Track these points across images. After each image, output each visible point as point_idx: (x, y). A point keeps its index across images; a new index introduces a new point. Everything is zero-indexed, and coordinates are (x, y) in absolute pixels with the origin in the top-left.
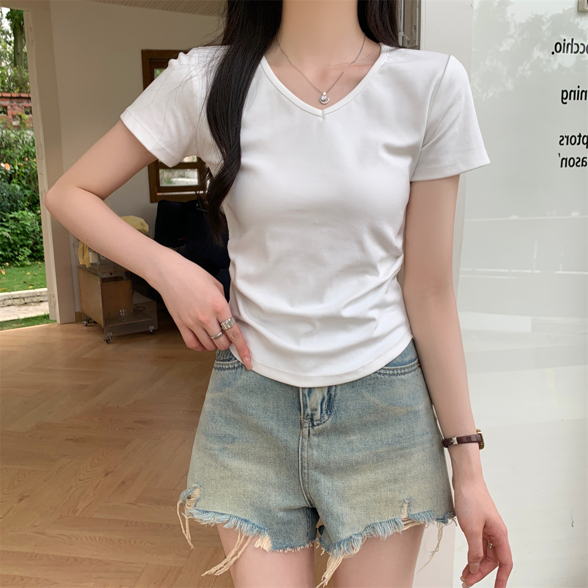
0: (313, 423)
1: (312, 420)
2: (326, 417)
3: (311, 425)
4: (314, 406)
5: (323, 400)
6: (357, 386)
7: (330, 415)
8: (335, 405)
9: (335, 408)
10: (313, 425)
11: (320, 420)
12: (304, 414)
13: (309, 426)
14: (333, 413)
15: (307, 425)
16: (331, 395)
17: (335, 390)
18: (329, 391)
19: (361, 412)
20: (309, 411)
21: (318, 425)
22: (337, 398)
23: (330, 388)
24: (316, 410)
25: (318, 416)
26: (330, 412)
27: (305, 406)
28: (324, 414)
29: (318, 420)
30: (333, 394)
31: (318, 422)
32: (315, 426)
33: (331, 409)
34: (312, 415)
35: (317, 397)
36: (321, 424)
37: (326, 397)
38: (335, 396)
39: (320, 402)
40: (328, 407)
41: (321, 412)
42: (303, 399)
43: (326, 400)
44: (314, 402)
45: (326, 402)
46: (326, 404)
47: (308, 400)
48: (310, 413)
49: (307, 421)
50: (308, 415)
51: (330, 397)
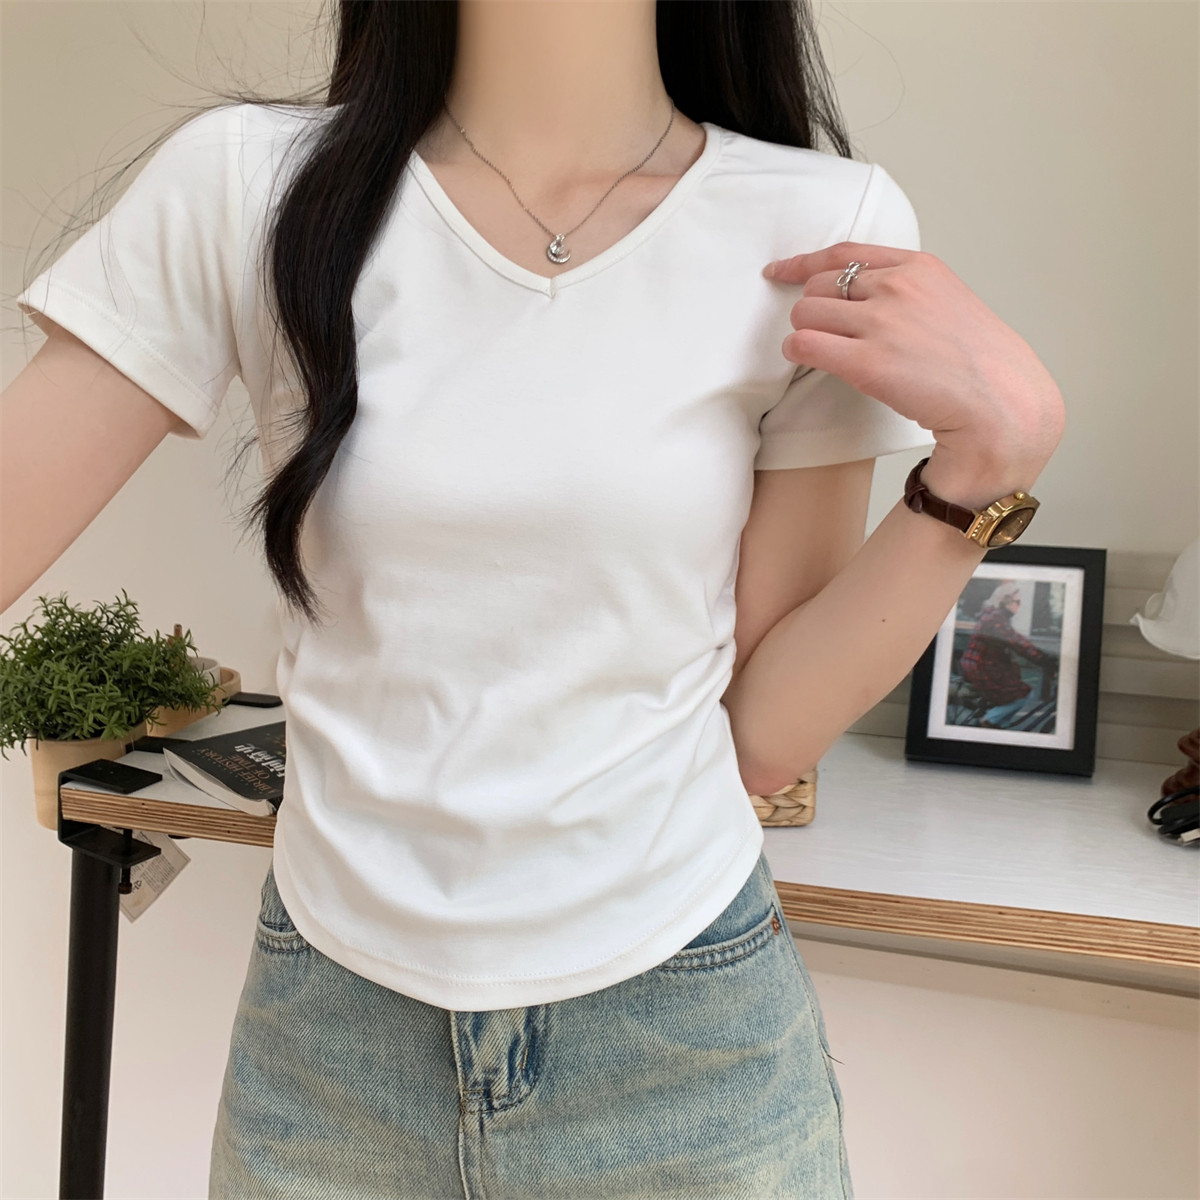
0: (490, 1103)
1: (488, 1094)
2: (524, 1088)
3: (484, 1107)
4: (491, 1061)
5: (516, 1042)
6: (603, 1002)
7: (535, 1081)
8: (549, 1055)
9: (549, 1064)
10: (491, 1108)
11: (509, 1096)
12: (466, 1080)
13: (481, 1110)
14: (543, 1077)
15: (476, 1107)
16: (535, 1030)
17: (547, 1017)
18: (529, 1021)
19: (617, 1070)
20: (478, 1074)
21: (504, 1107)
22: (551, 1038)
23: (532, 1011)
24: (496, 1071)
25: (501, 1086)
26: (535, 1073)
27: (468, 1063)
28: (519, 1081)
29: (504, 1096)
30: (541, 1028)
31: (505, 1101)
32: (496, 1110)
33: (538, 1066)
34: (488, 1083)
35: (499, 1038)
36: (512, 1105)
37: (523, 1037)
38: (546, 1033)
39: (506, 1050)
40: (528, 1061)
41: (511, 1076)
42: (460, 1044)
43: (523, 1043)
44: (490, 1052)
45: (524, 1049)
46: (523, 1053)
47: (473, 1046)
48: (480, 1077)
49: (475, 1097)
50: (475, 1083)
51: (532, 1036)
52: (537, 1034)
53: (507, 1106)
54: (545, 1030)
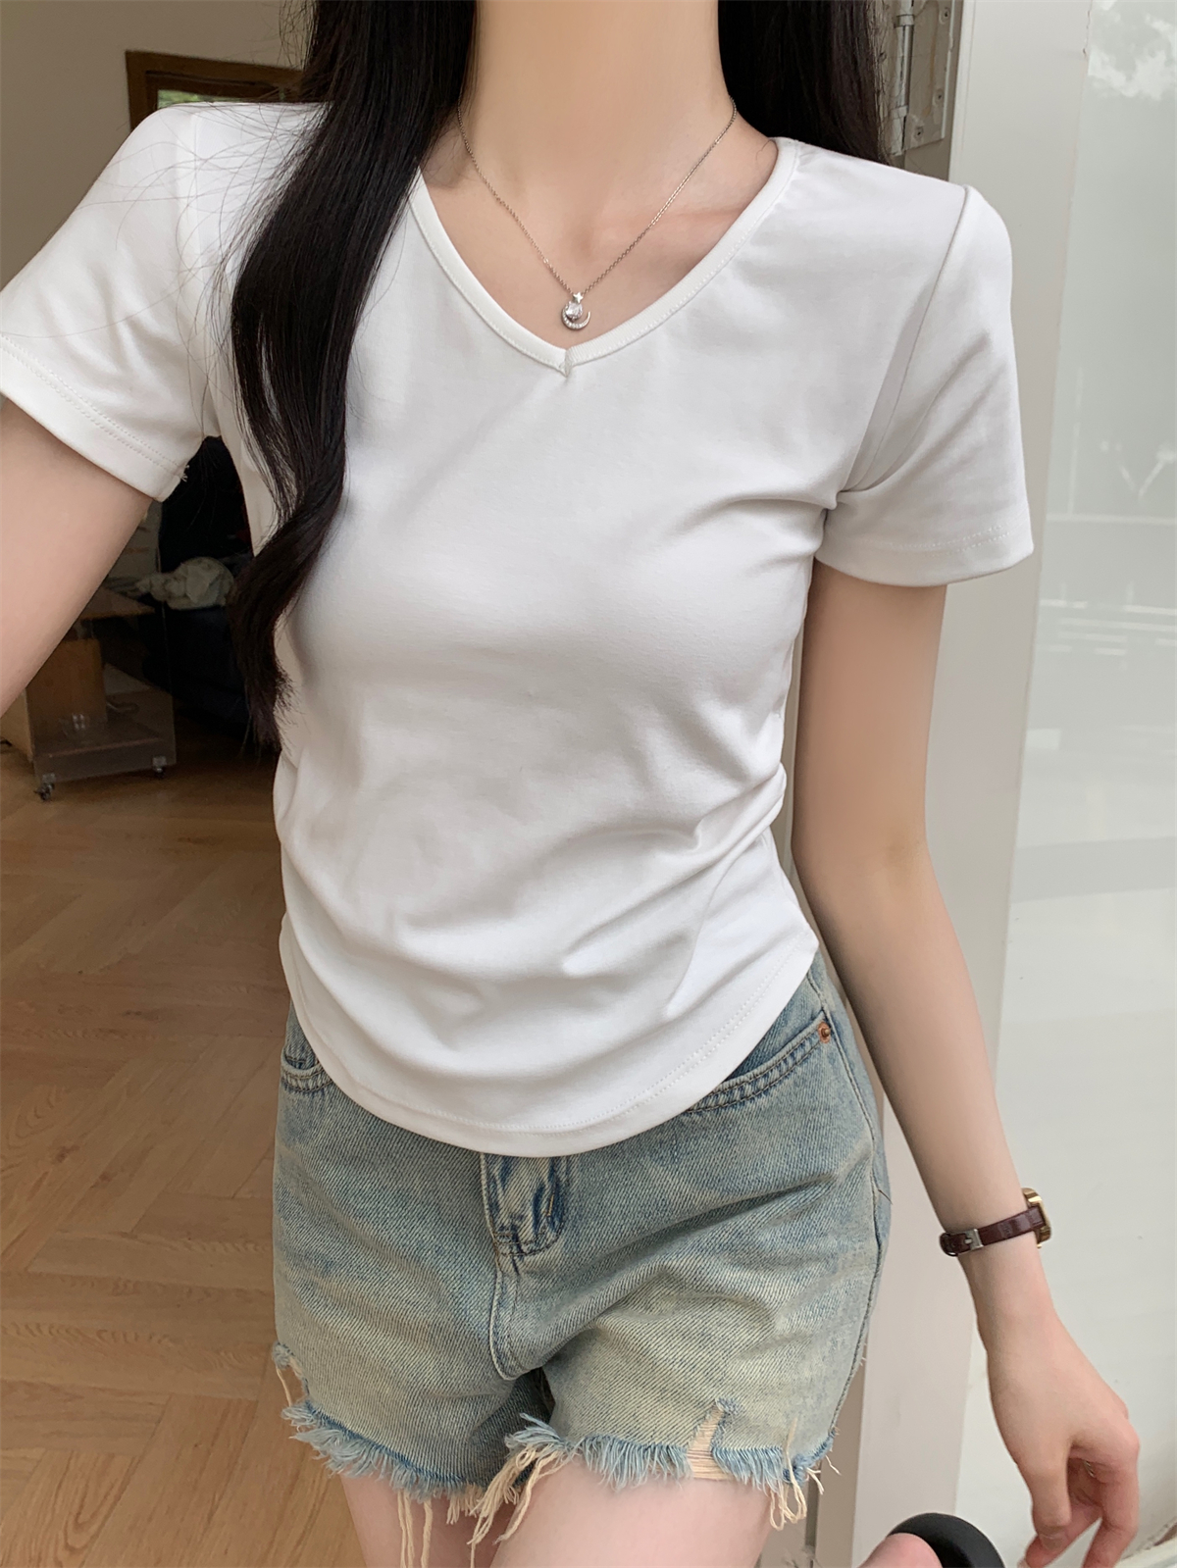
0: (519, 1247)
1: (516, 1238)
2: (551, 1235)
3: (514, 1250)
4: (516, 1208)
5: (541, 1190)
6: (623, 1152)
7: (561, 1228)
8: (573, 1203)
9: (573, 1212)
10: (520, 1251)
11: (536, 1241)
12: (493, 1224)
13: (511, 1252)
14: (569, 1225)
15: (507, 1250)
16: (558, 1180)
17: (567, 1168)
18: (553, 1171)
21: (533, 1252)
22: (573, 1189)
23: (554, 1162)
24: (521, 1218)
25: (527, 1232)
26: (561, 1221)
27: (494, 1207)
28: (544, 1228)
29: (531, 1242)
30: (563, 1178)
31: (532, 1246)
32: (526, 1255)
33: (563, 1214)
34: (514, 1228)
35: (525, 1184)
36: (539, 1250)
37: (548, 1185)
38: (569, 1183)
39: (530, 1197)
40: (553, 1208)
41: (537, 1222)
42: (489, 1186)
43: (547, 1192)
44: (516, 1196)
45: (550, 1196)
46: (549, 1200)
47: (501, 1190)
48: (507, 1222)
49: (504, 1240)
50: (502, 1228)
51: (557, 1185)
52: (561, 1184)
53: (535, 1251)
54: (568, 1181)
